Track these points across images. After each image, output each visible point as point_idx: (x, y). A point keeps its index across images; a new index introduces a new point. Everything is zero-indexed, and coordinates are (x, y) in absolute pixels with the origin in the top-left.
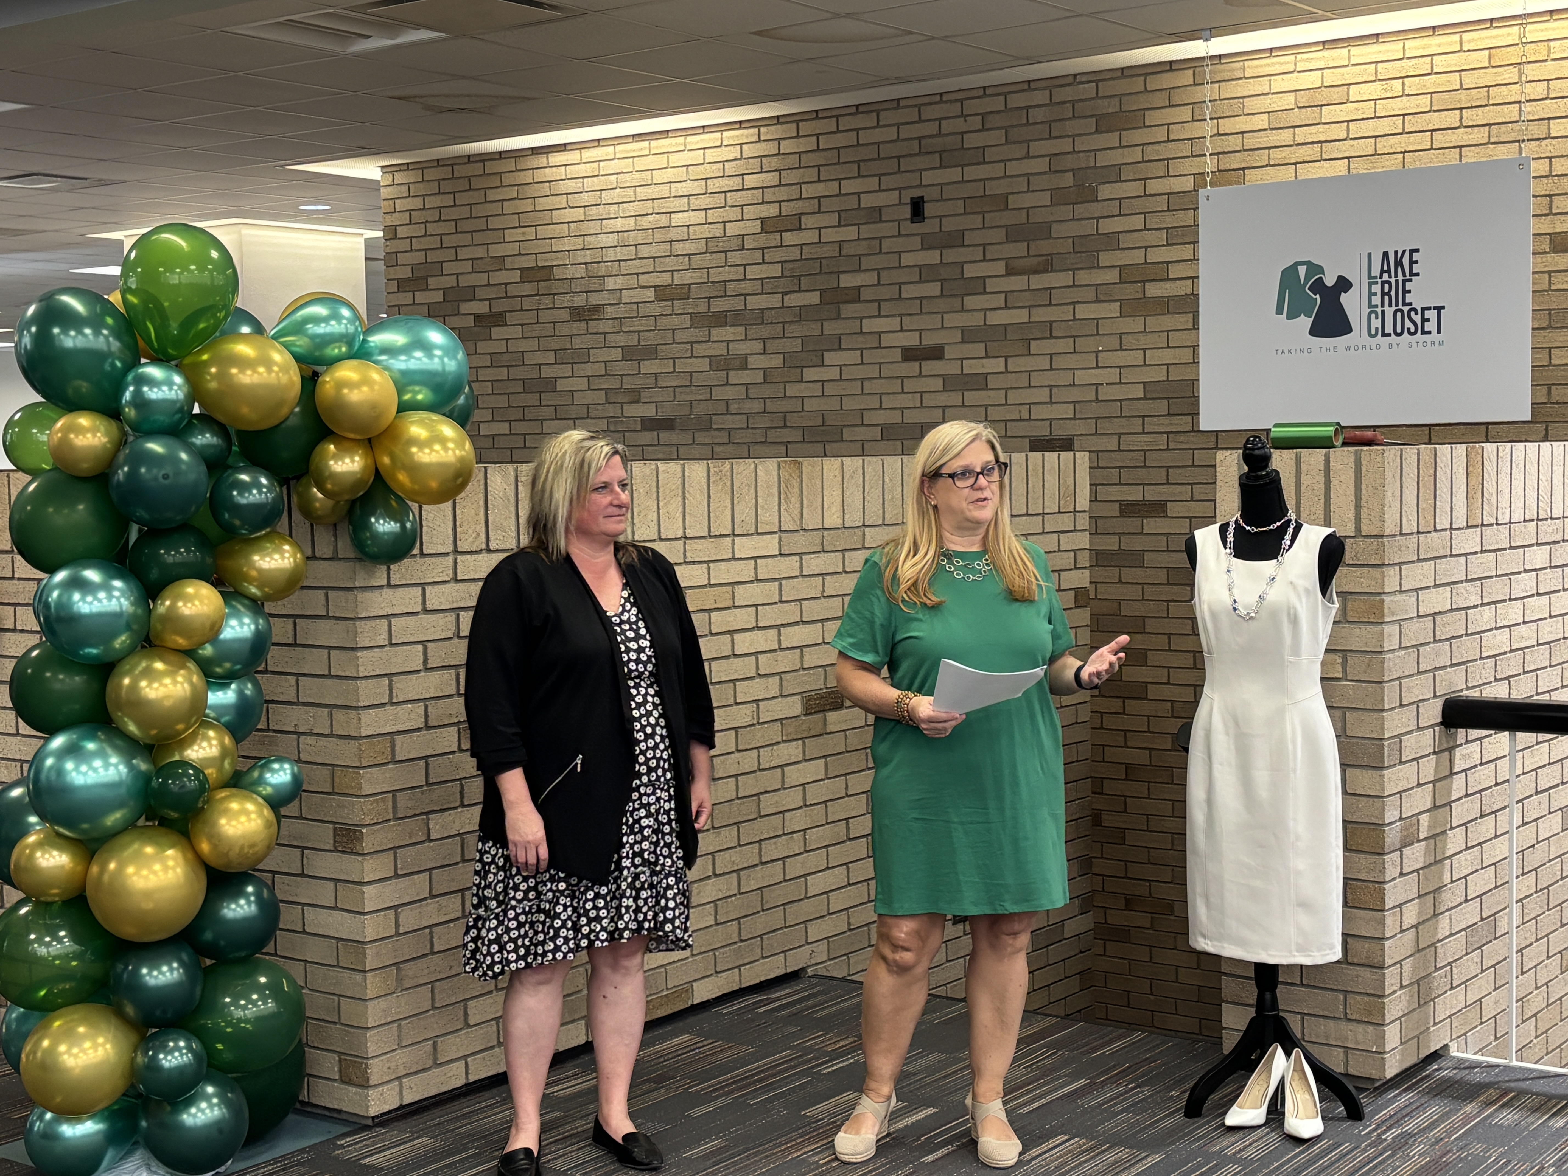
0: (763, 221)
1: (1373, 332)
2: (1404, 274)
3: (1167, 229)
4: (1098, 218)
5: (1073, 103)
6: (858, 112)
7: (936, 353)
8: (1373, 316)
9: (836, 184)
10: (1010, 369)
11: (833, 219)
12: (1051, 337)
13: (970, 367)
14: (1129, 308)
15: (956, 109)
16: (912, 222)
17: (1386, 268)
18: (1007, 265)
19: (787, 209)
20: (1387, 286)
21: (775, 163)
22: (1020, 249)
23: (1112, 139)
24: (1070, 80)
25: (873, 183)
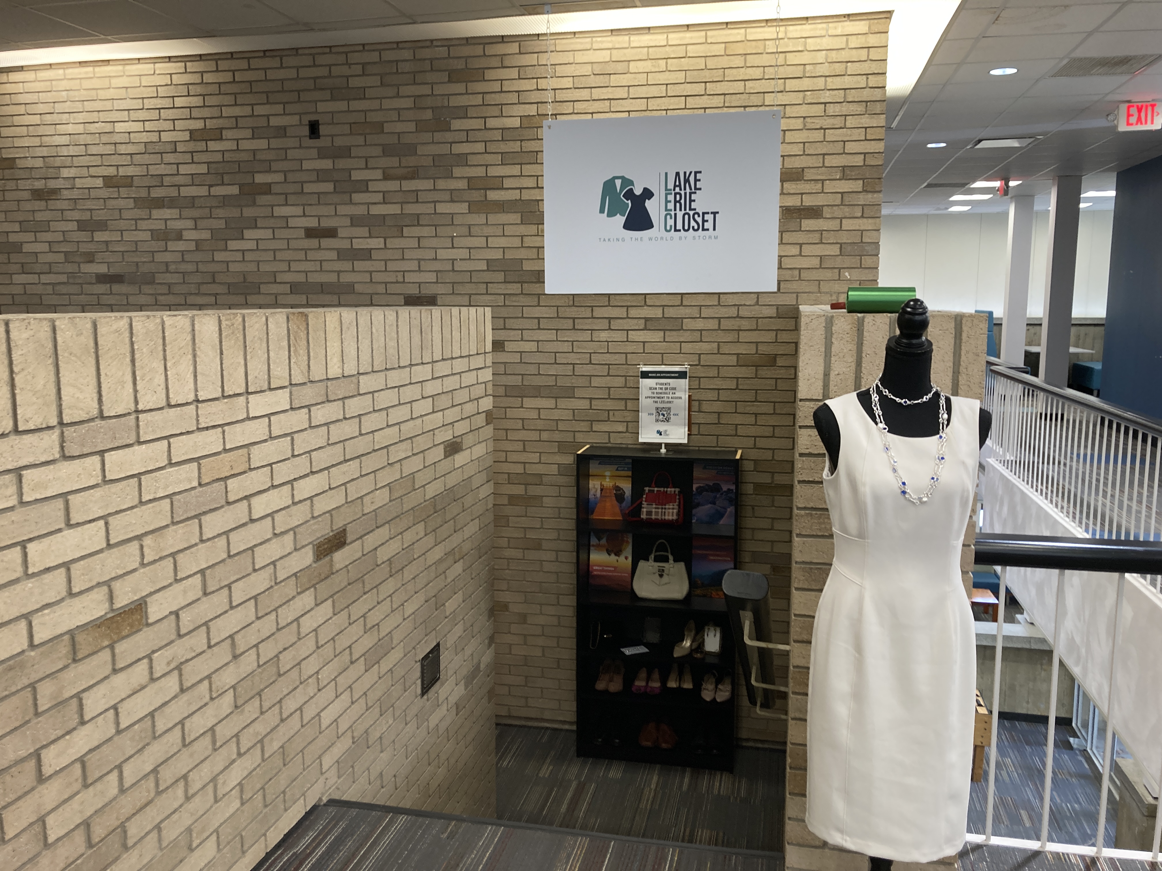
0: (191, 132)
1: (668, 228)
2: (691, 189)
3: (502, 153)
4: (451, 143)
5: (431, 60)
6: (265, 56)
7: (331, 233)
8: (668, 217)
9: (250, 108)
10: (388, 246)
11: (248, 133)
12: (419, 225)
13: (358, 244)
14: (474, 207)
15: (342, 59)
16: (310, 138)
17: (677, 183)
18: (384, 173)
19: (210, 124)
20: (678, 197)
21: (199, 90)
22: (393, 162)
23: (460, 88)
24: (428, 44)
25: (279, 109)
